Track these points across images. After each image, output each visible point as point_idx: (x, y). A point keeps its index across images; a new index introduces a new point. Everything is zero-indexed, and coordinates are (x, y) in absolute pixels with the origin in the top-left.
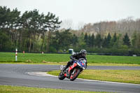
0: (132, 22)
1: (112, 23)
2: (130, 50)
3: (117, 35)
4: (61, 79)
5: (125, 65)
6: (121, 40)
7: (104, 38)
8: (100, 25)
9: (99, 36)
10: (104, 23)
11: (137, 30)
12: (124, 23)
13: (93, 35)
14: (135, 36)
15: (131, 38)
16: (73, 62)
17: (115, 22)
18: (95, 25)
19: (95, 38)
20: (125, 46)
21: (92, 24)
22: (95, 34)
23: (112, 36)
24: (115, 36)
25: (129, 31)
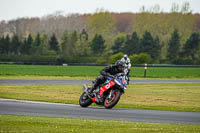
0: (62, 19)
1: (34, 20)
2: (58, 57)
3: (41, 36)
4: (83, 106)
5: (51, 78)
6: (46, 43)
7: (23, 41)
8: (18, 22)
10: (23, 19)
11: (69, 29)
12: (51, 20)
13: (8, 37)
14: (66, 38)
15: (60, 41)
17: (38, 19)
18: (10, 22)
19: (11, 40)
20: (53, 51)
22: (11, 36)
23: (34, 38)
24: (38, 38)
25: (57, 30)
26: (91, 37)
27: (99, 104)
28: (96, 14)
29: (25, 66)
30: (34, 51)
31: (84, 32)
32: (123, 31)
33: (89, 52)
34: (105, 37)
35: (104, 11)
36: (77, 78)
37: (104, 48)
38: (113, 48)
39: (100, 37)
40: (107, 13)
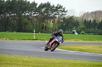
9: (95, 21)
21: (90, 13)
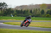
0: (33, 5)
3: (28, 10)
7: (23, 11)
10: (23, 6)
12: (30, 6)
14: (34, 10)
15: (33, 11)
16: (26, 20)
17: (27, 5)
18: (20, 6)
20: (31, 14)
22: (20, 10)
23: (26, 10)
25: (32, 8)
26: (41, 10)
27: (24, 26)
28: (42, 4)
29: (24, 17)
30: (26, 14)
31: (39, 9)
32: (49, 8)
33: (40, 14)
34: (45, 10)
35: (44, 4)
36: (37, 20)
37: (44, 13)
38: (47, 13)
39: (43, 10)
40: (45, 4)
